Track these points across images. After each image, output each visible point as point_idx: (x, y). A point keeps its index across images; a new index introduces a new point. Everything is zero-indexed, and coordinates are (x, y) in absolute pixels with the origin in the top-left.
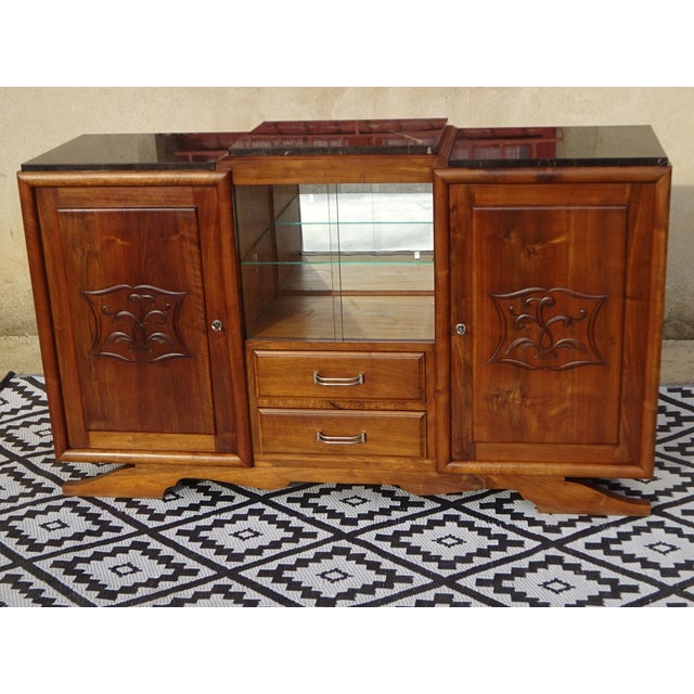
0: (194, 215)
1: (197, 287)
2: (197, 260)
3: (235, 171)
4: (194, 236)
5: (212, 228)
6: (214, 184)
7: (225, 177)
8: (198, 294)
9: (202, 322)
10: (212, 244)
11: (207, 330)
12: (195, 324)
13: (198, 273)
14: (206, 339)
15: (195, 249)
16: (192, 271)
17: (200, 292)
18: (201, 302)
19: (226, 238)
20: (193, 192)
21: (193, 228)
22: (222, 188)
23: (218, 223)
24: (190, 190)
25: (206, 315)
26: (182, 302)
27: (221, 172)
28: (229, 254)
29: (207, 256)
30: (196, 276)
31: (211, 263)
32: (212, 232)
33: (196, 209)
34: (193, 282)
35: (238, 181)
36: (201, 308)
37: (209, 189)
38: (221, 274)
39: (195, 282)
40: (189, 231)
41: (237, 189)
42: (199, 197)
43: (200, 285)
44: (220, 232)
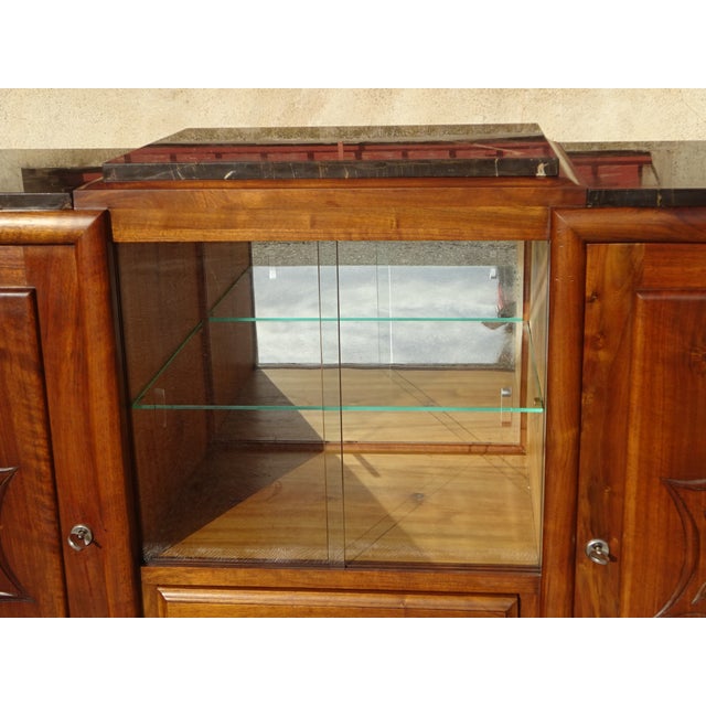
0: (27, 306)
1: (38, 458)
2: (35, 400)
3: (114, 212)
4: (29, 350)
5: (69, 335)
6: (70, 240)
7: (93, 226)
8: (39, 473)
9: (48, 529)
10: (68, 368)
11: (60, 548)
12: (35, 533)
13: (39, 428)
14: (55, 563)
15: (31, 378)
16: (26, 424)
17: (44, 467)
18: (46, 487)
19: (98, 355)
20: (26, 256)
21: (27, 334)
22: (88, 250)
23: (79, 323)
24: (19, 251)
25: (58, 517)
26: (6, 486)
27: (86, 214)
28: (104, 391)
29: (58, 393)
30: (34, 433)
31: (66, 408)
32: (70, 340)
33: (33, 294)
34: (28, 447)
35: (122, 234)
36: (47, 501)
37: (59, 251)
38: (89, 431)
39: (32, 446)
40: (19, 341)
42: (37, 268)
43: (42, 452)
44: (84, 343)
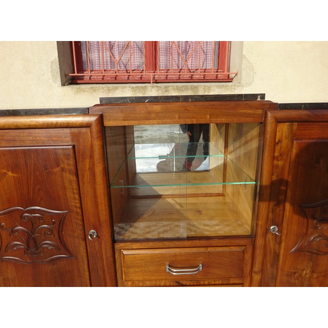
0: (72, 151)
1: (76, 207)
2: (75, 186)
3: (105, 115)
4: (72, 168)
5: (87, 161)
6: (88, 126)
7: (97, 120)
8: (77, 213)
9: (81, 232)
10: (87, 174)
11: (85, 239)
12: (76, 234)
13: (77, 196)
14: (84, 244)
15: (73, 178)
16: (72, 195)
17: (79, 210)
18: (80, 218)
19: (99, 169)
20: (71, 133)
21: (72, 162)
22: (95, 128)
23: (92, 157)
24: (68, 130)
25: (84, 228)
26: (65, 217)
27: (94, 115)
28: (101, 182)
29: (84, 184)
30: (75, 198)
31: (87, 189)
32: (88, 164)
33: (74, 146)
35: (107, 123)
36: (80, 223)
37: (84, 130)
38: (95, 196)
39: (74, 203)
40: (68, 164)
41: (106, 129)
42: (75, 137)
43: (78, 205)
44: (94, 165)
